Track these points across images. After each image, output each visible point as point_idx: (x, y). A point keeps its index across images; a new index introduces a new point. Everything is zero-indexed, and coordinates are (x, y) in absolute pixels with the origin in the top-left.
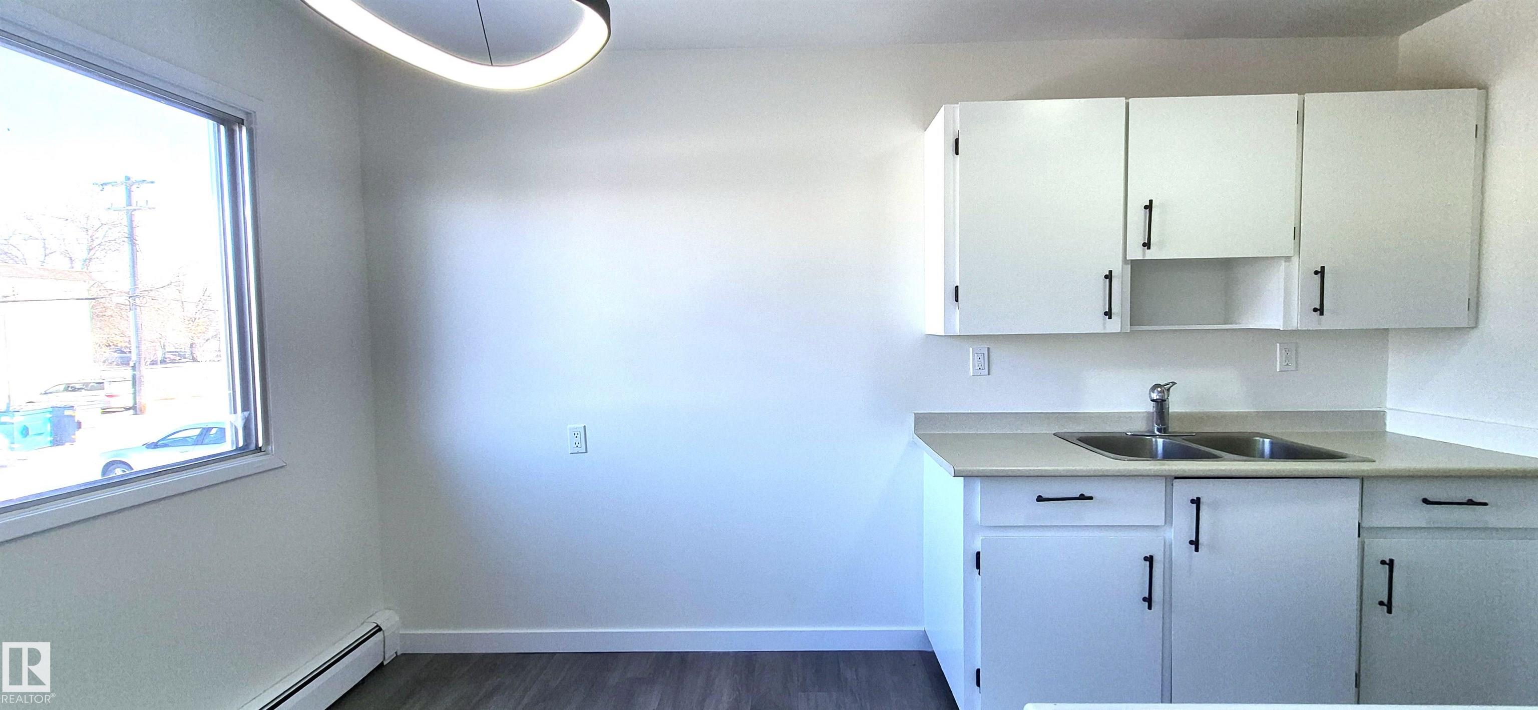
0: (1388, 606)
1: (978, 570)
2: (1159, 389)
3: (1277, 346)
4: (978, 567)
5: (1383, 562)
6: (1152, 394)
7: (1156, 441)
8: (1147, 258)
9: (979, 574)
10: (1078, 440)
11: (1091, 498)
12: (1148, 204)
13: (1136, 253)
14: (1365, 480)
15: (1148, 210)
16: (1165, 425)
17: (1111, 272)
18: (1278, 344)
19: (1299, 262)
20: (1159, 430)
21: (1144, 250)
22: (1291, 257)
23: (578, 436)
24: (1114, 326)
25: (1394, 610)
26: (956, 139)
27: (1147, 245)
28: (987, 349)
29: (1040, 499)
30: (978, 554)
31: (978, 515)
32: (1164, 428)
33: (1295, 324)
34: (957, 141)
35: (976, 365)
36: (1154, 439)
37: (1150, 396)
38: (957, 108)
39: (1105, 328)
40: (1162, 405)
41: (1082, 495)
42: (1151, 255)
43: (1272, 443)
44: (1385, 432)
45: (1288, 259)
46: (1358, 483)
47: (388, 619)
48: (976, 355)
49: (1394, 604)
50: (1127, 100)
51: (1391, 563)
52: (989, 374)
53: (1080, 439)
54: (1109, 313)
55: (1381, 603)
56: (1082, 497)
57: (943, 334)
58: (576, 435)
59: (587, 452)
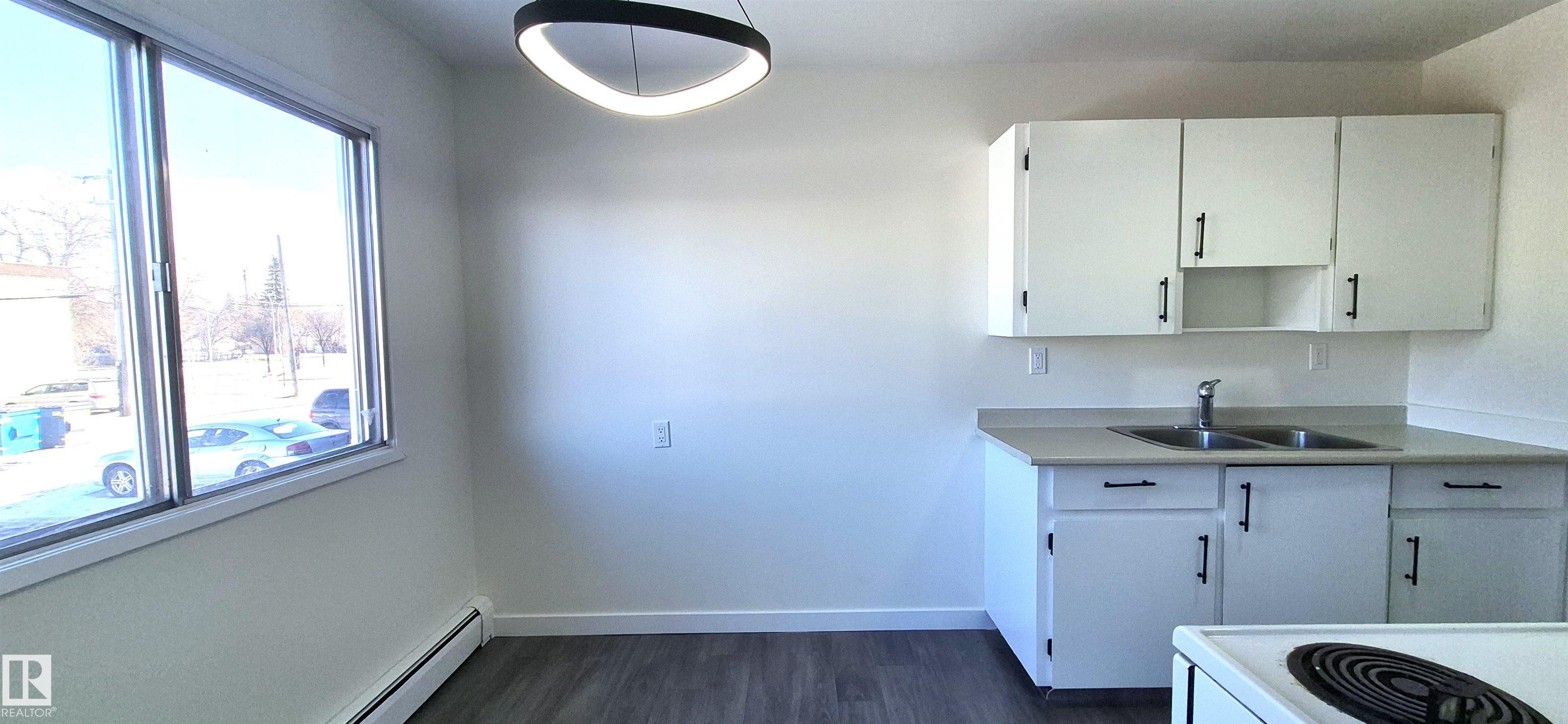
0: (1414, 578)
1: (1050, 550)
2: (1208, 386)
3: (1309, 346)
4: (1051, 547)
5: (1409, 540)
6: (1201, 391)
7: (1202, 434)
8: (1198, 266)
9: (1052, 553)
10: (1131, 432)
11: (1153, 484)
12: (1201, 217)
13: (1189, 261)
14: (1395, 466)
15: (1201, 222)
16: (1208, 419)
17: (1166, 279)
18: (1310, 345)
19: (1335, 270)
20: (1203, 424)
21: (1196, 259)
22: (1327, 265)
23: (663, 431)
24: (1169, 328)
25: (1418, 582)
26: (1026, 155)
27: (1199, 254)
28: (1045, 349)
29: (1107, 485)
30: (1051, 536)
31: (1051, 501)
32: (1209, 422)
33: (1330, 327)
34: (1027, 158)
35: (1035, 364)
36: (1200, 432)
37: (1199, 392)
38: (1028, 127)
39: (1159, 329)
40: (1208, 402)
41: (1145, 481)
42: (1202, 263)
43: (1306, 436)
44: (1406, 425)
45: (1324, 267)
46: (1388, 469)
47: (483, 604)
48: (1035, 355)
49: (1418, 577)
50: (1183, 122)
51: (1416, 541)
52: (1046, 373)
53: (1133, 432)
54: (1165, 317)
55: (1407, 576)
56: (1145, 483)
57: (1011, 335)
58: (661, 430)
59: (670, 446)
